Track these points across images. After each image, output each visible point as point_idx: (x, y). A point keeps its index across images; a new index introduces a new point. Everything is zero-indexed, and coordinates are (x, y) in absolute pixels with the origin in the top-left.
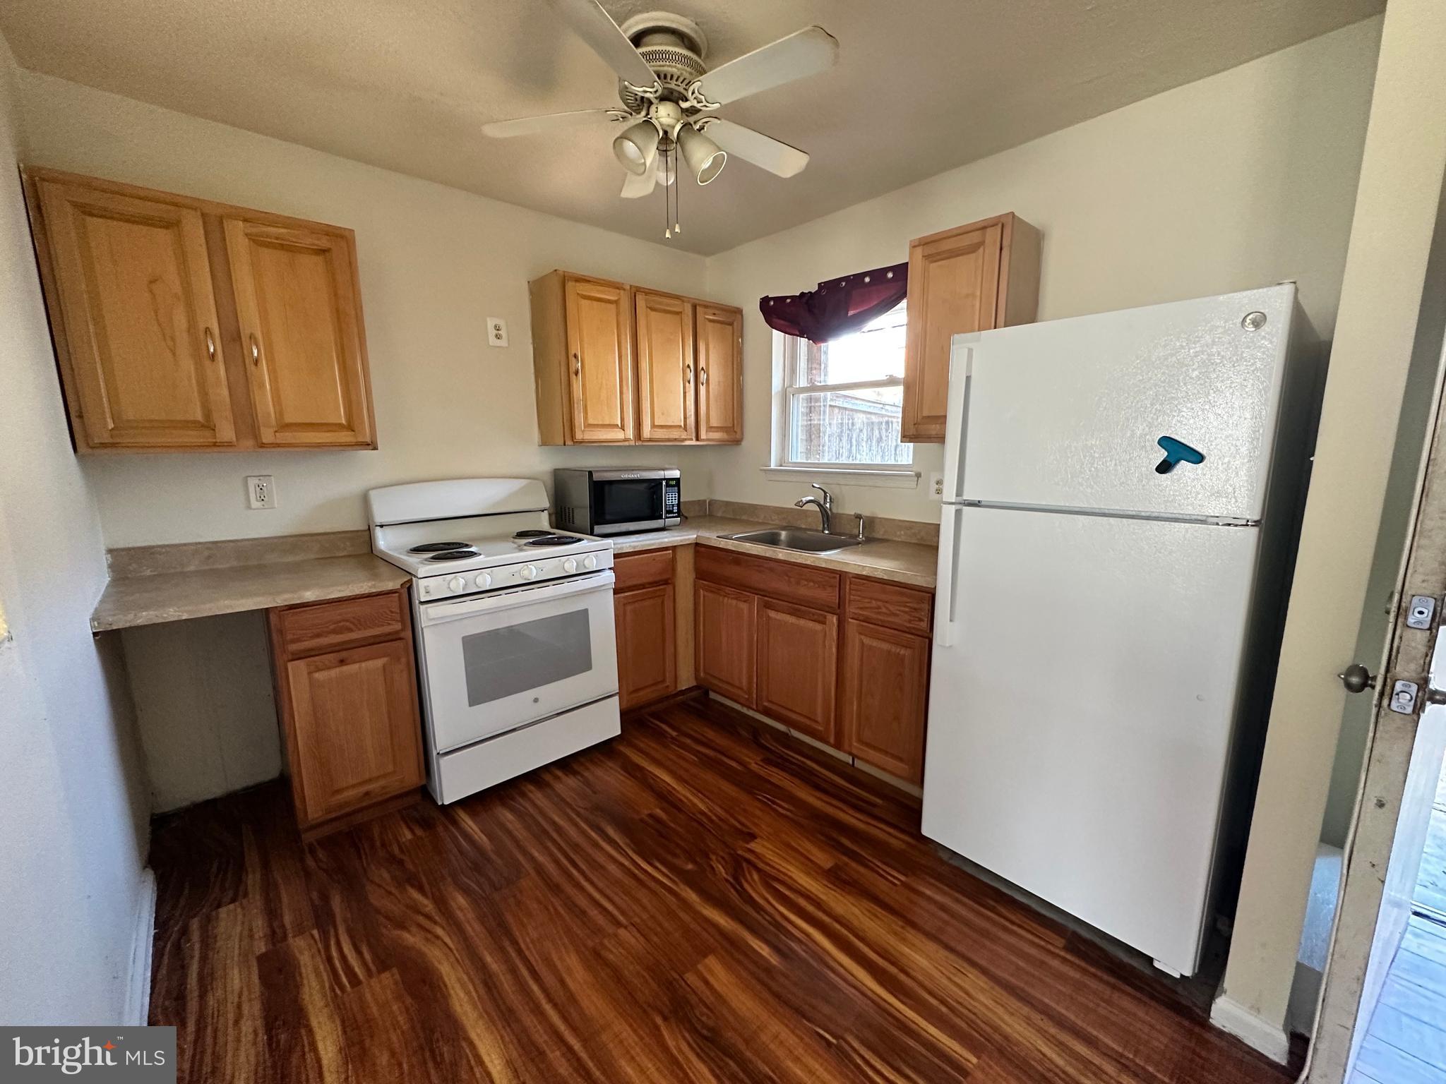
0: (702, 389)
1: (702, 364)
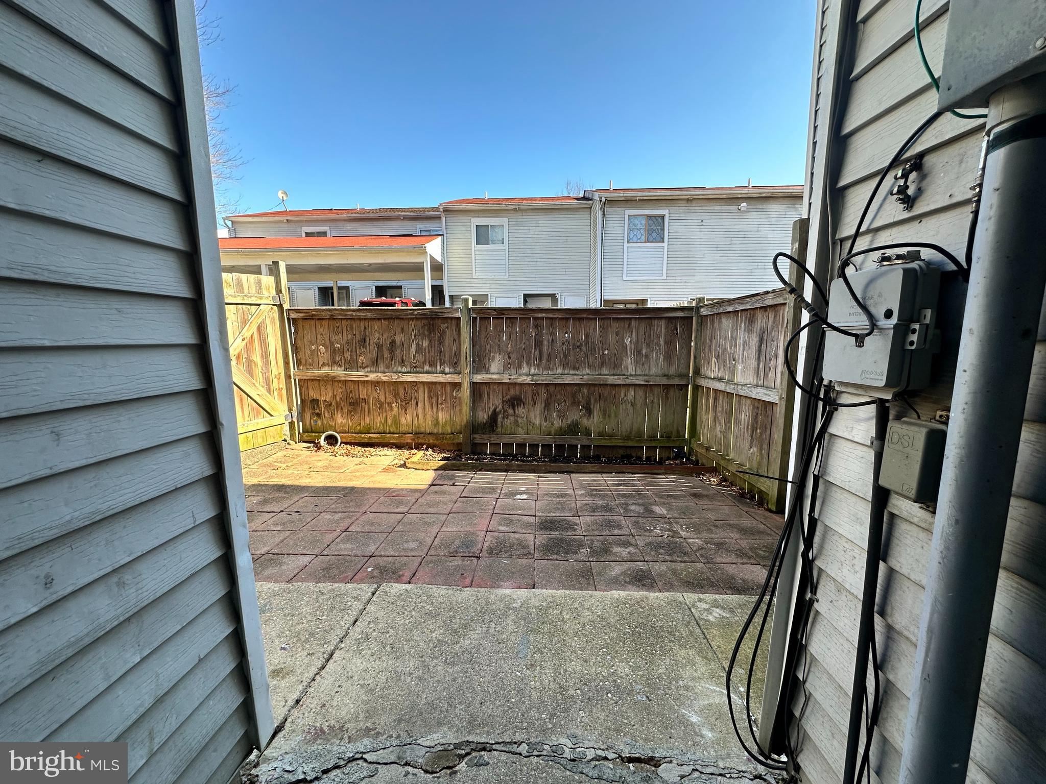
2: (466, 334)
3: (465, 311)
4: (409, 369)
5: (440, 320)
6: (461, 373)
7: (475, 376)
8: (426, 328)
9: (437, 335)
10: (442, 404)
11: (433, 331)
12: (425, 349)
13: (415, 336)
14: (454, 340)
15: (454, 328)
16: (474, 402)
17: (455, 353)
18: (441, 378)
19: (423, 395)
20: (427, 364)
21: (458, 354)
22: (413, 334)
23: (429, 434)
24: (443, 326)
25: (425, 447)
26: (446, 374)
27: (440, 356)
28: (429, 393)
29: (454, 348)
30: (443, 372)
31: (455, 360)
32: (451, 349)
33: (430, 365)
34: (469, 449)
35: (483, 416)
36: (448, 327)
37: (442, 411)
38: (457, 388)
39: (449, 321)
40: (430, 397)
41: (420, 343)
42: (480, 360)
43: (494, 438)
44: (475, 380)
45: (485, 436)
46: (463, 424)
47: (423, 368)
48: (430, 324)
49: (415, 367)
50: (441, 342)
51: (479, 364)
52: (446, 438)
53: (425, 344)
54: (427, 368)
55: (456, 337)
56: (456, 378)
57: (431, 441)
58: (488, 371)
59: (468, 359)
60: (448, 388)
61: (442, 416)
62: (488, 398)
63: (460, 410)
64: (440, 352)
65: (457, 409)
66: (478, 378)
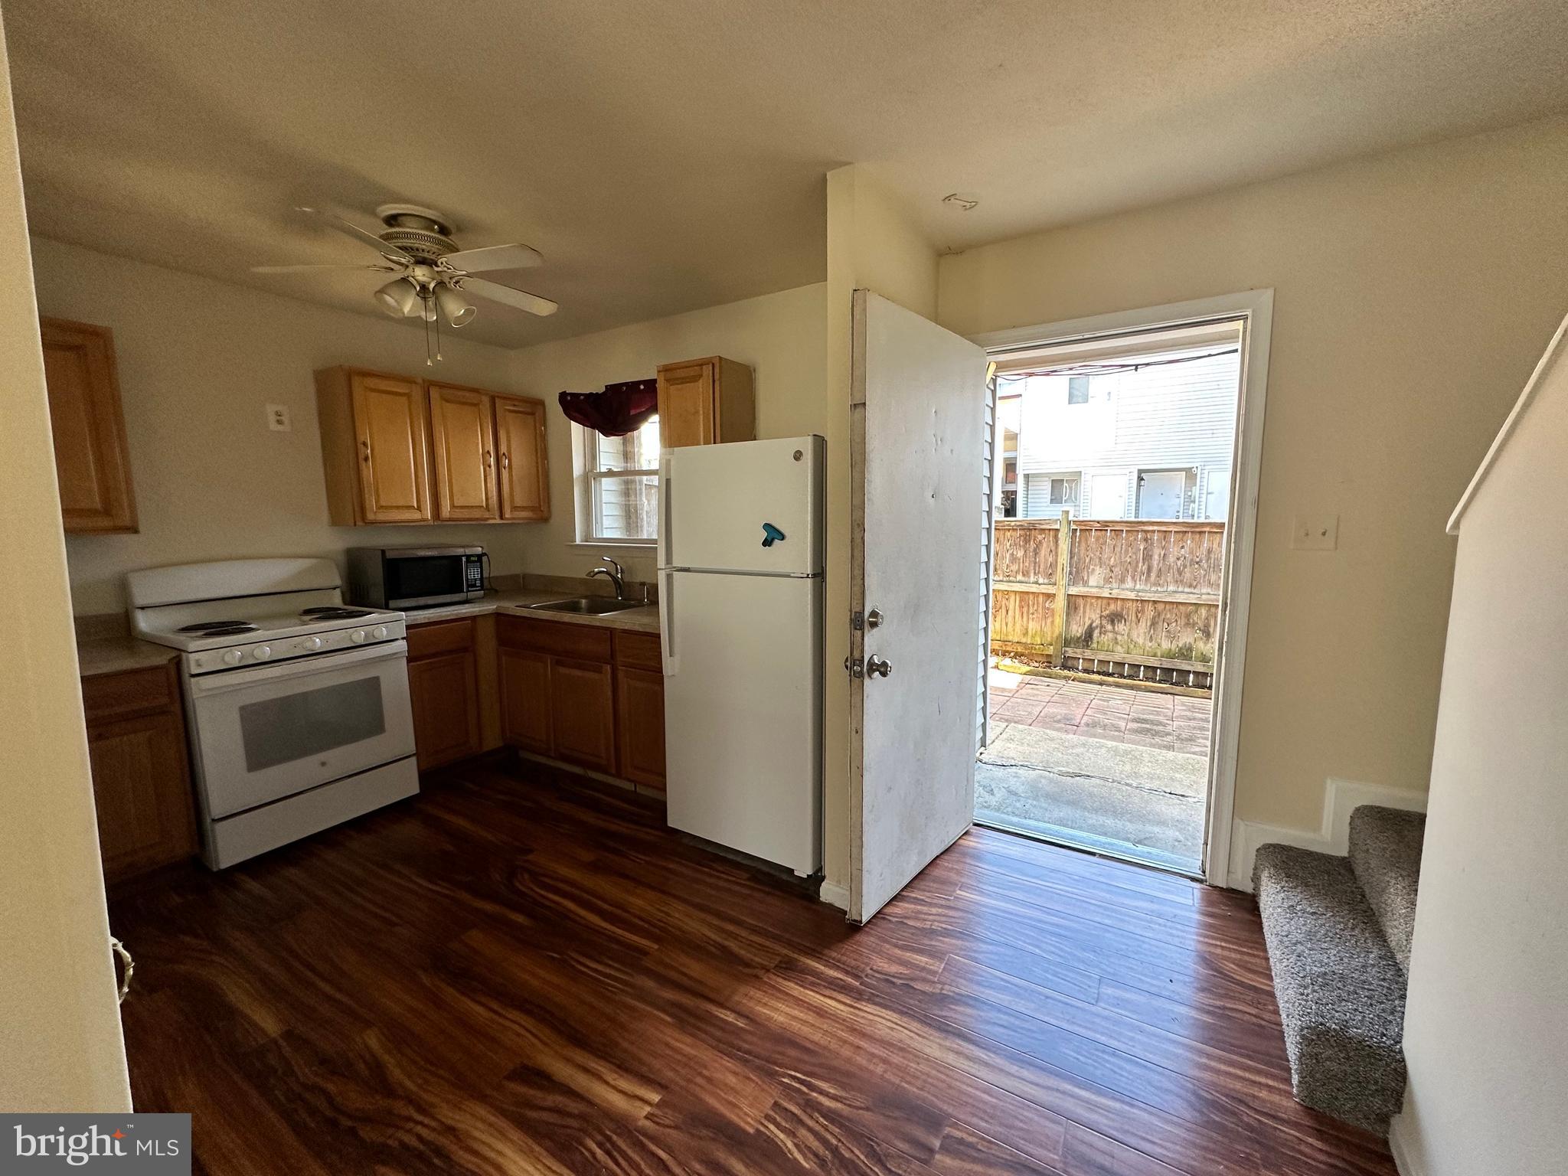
0: (505, 474)
1: (503, 449)
2: (1064, 545)
3: (1064, 523)
4: (1001, 578)
5: (1037, 531)
6: (1055, 584)
7: (1071, 588)
8: (1022, 538)
9: (1032, 545)
10: (1033, 614)
11: (1030, 541)
12: (1019, 559)
13: (1010, 546)
14: (1051, 551)
15: (1051, 539)
16: (1068, 614)
17: (1051, 565)
18: (1034, 589)
19: (1013, 603)
20: (1021, 573)
21: (1053, 565)
22: (1008, 544)
23: (1018, 642)
24: (1040, 537)
25: (1012, 654)
26: (1040, 584)
27: (1035, 566)
28: (1020, 601)
29: (1050, 559)
30: (1036, 583)
31: (1050, 571)
32: (1046, 560)
33: (1024, 575)
34: (1060, 661)
35: (1077, 630)
36: (1044, 538)
37: (1033, 621)
38: (1050, 599)
39: (1047, 532)
40: (1021, 607)
41: (1015, 553)
42: (1077, 572)
43: (1088, 654)
44: (1070, 593)
45: (1078, 650)
46: (1055, 635)
47: (1016, 577)
48: (1026, 535)
49: (1007, 576)
50: (1036, 553)
51: (1076, 575)
52: (1035, 649)
53: (1020, 554)
54: (1020, 577)
55: (1053, 548)
56: (1051, 590)
57: (1019, 650)
58: (1085, 583)
59: (1065, 571)
60: (1041, 599)
61: (1033, 626)
62: (1084, 612)
63: (1053, 622)
64: (1035, 563)
65: (1049, 621)
66: (1074, 590)
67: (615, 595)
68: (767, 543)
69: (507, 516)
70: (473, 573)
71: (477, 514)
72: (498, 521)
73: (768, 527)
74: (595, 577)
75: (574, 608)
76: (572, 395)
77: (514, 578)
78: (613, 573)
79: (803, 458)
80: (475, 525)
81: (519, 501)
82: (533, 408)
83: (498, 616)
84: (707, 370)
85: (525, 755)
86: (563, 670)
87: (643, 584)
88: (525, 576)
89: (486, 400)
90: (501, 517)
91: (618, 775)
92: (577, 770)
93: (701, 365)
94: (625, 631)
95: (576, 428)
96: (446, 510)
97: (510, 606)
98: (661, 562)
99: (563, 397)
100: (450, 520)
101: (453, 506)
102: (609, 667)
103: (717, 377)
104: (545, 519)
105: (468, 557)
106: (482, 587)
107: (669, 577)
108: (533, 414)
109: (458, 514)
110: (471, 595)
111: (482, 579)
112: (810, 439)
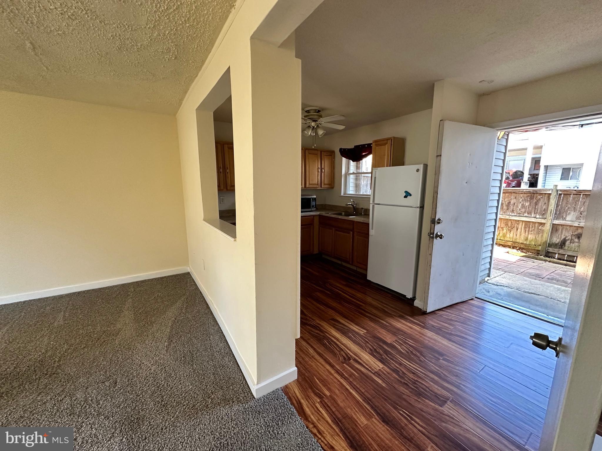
0: (323, 174)
1: (323, 167)
2: (553, 202)
3: (555, 190)
4: (515, 214)
5: (538, 194)
6: (546, 219)
7: (555, 221)
8: (529, 197)
9: (535, 201)
10: (531, 231)
11: (533, 198)
12: (527, 206)
13: (522, 200)
14: (545, 203)
15: (546, 198)
16: (552, 233)
17: (544, 210)
18: (533, 220)
19: (521, 226)
20: (527, 213)
21: (546, 210)
22: (521, 200)
23: (521, 243)
24: (539, 197)
25: (518, 248)
26: (537, 218)
27: (535, 210)
28: (525, 225)
29: (544, 207)
30: (535, 217)
31: (544, 213)
32: (542, 207)
33: (528, 214)
34: (544, 253)
35: (556, 240)
36: (542, 198)
37: (531, 234)
38: (542, 225)
39: (544, 195)
40: (525, 228)
41: (524, 204)
42: (560, 213)
43: (561, 251)
44: (554, 223)
45: (556, 249)
46: (543, 242)
47: (524, 215)
48: (531, 196)
49: (519, 214)
50: (536, 204)
51: (559, 214)
52: (531, 247)
53: (527, 204)
54: (526, 215)
55: (546, 202)
56: (543, 221)
57: (522, 246)
58: (564, 219)
59: (552, 213)
60: (537, 225)
61: (530, 237)
62: (562, 233)
63: (542, 236)
64: (535, 208)
65: (540, 235)
66: (556, 222)
67: (353, 212)
68: (405, 197)
69: (323, 186)
70: (313, 203)
71: (315, 186)
72: (320, 188)
73: (406, 192)
74: (348, 206)
75: (341, 214)
76: (343, 149)
77: (322, 205)
78: (353, 205)
79: (419, 171)
80: (315, 190)
81: (326, 182)
82: (331, 154)
83: (320, 216)
84: (389, 142)
85: (324, 256)
86: (338, 232)
87: (362, 208)
88: (325, 205)
89: (319, 152)
90: (321, 187)
91: (352, 264)
92: (340, 262)
93: (387, 140)
94: (357, 222)
95: (344, 159)
96: (307, 185)
97: (324, 213)
98: (371, 202)
99: (341, 149)
100: (308, 188)
101: (309, 184)
102: (352, 232)
103: (392, 143)
104: (333, 188)
105: (313, 198)
106: (315, 207)
107: (373, 206)
108: (331, 155)
109: (311, 186)
110: (313, 209)
111: (315, 205)
112: (422, 165)
